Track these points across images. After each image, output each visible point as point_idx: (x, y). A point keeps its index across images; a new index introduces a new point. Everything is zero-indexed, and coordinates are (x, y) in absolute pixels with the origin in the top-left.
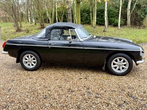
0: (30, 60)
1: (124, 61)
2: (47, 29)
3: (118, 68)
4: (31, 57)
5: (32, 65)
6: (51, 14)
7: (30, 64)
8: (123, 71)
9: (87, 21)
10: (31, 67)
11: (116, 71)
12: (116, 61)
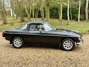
0: (18, 42)
1: (70, 43)
2: (28, 25)
3: (67, 47)
4: (19, 40)
5: (19, 45)
6: (29, 10)
7: (18, 44)
8: (70, 48)
9: (57, 16)
10: (18, 46)
11: (66, 48)
12: (66, 42)
